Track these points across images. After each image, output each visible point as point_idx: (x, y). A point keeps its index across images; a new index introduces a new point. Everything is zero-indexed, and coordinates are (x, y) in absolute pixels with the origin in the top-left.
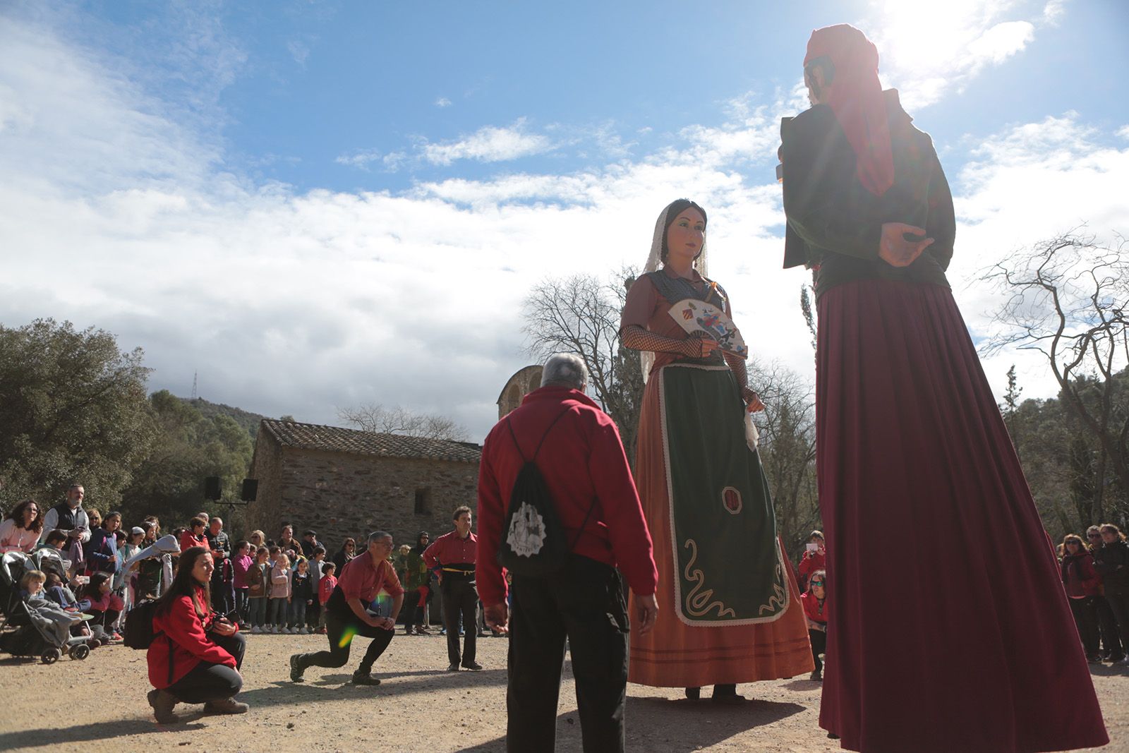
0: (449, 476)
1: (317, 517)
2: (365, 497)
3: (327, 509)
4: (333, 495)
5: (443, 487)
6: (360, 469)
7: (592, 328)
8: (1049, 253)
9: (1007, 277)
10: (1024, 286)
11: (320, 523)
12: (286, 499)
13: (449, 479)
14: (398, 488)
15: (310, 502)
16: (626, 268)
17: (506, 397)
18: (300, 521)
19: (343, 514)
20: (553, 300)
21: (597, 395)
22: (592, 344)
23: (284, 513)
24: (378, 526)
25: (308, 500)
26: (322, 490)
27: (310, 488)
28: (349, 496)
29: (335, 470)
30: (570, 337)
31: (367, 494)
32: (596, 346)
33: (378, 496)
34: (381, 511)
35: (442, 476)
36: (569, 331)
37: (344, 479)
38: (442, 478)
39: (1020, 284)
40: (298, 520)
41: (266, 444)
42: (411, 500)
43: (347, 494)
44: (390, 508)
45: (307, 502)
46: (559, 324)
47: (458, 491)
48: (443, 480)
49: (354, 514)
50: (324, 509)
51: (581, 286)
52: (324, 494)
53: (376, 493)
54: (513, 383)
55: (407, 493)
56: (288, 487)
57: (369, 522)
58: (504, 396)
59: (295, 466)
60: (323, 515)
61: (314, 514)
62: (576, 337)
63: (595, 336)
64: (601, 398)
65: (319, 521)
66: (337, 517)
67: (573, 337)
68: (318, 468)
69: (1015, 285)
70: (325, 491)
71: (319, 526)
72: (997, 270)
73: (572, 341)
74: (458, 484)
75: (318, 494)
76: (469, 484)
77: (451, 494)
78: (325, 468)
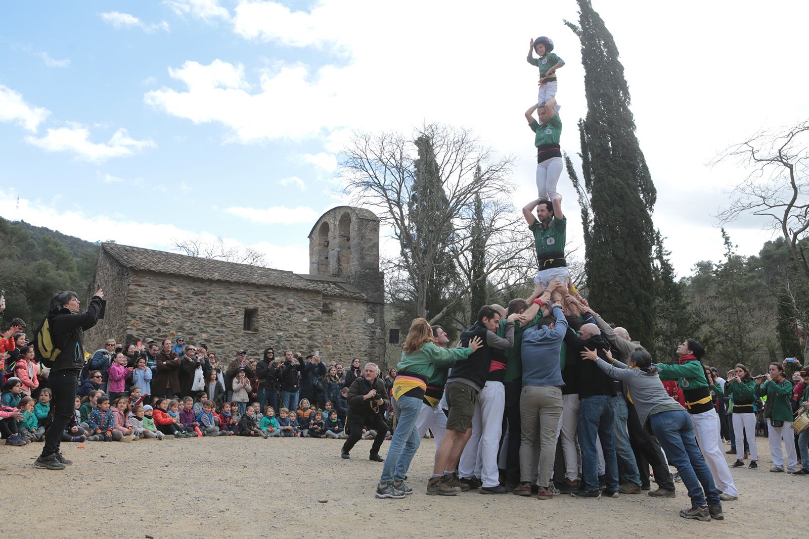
0: (274, 299)
1: (159, 331)
2: (201, 314)
3: (168, 324)
4: (173, 312)
5: (268, 308)
6: (197, 289)
7: (397, 176)
8: (791, 135)
9: (753, 153)
10: (764, 162)
11: (161, 336)
12: (131, 315)
13: (274, 302)
14: (230, 308)
15: (152, 318)
16: (427, 126)
17: (317, 232)
18: (144, 334)
19: (181, 329)
20: (364, 150)
21: (396, 234)
22: (397, 190)
23: (128, 327)
24: (212, 340)
25: (151, 316)
26: (163, 308)
27: (152, 305)
28: (187, 314)
29: (175, 289)
30: (376, 183)
31: (203, 312)
32: (400, 191)
33: (212, 315)
34: (215, 327)
35: (268, 298)
36: (376, 178)
37: (183, 298)
38: (268, 300)
39: (762, 160)
40: (142, 333)
41: (108, 265)
42: (241, 317)
43: (186, 312)
44: (223, 325)
45: (150, 317)
46: (367, 171)
47: (282, 312)
48: (268, 302)
49: (191, 329)
50: (165, 324)
51: (388, 140)
52: (165, 311)
53: (210, 312)
54: (323, 220)
55: (237, 313)
56: (133, 304)
57: (204, 336)
58: (315, 231)
59: (140, 286)
60: (163, 329)
61: (156, 328)
62: (382, 184)
63: (399, 184)
64: (400, 237)
65: (161, 334)
66: (176, 331)
67: (380, 183)
68: (160, 287)
69: (758, 161)
70: (166, 308)
71: (160, 338)
72: (746, 147)
73: (378, 186)
74: (282, 307)
75: (160, 311)
76: (291, 307)
77: (276, 314)
78: (166, 288)
